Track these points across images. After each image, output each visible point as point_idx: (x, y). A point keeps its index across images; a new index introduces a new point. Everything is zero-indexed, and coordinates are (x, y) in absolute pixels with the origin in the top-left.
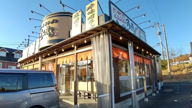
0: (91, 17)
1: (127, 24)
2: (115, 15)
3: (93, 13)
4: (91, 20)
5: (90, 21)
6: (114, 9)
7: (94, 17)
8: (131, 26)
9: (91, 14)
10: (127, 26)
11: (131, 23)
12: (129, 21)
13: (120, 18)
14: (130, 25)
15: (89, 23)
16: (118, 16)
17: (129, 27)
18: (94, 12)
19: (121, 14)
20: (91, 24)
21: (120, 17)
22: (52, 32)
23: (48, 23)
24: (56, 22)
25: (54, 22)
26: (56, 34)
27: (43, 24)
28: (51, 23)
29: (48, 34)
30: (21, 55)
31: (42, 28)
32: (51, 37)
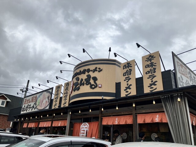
0: (151, 71)
1: (190, 79)
2: (179, 69)
3: (154, 67)
5: (149, 76)
6: (177, 62)
8: (193, 81)
9: (151, 68)
10: (190, 80)
11: (194, 77)
12: (191, 75)
13: (183, 73)
14: (192, 79)
16: (181, 71)
17: (192, 82)
19: (184, 67)
21: (183, 71)
22: (95, 82)
23: (89, 71)
24: (99, 71)
25: (97, 71)
26: (100, 86)
27: (80, 71)
28: (94, 72)
29: (89, 85)
30: (5, 101)
31: (78, 76)
32: (93, 88)
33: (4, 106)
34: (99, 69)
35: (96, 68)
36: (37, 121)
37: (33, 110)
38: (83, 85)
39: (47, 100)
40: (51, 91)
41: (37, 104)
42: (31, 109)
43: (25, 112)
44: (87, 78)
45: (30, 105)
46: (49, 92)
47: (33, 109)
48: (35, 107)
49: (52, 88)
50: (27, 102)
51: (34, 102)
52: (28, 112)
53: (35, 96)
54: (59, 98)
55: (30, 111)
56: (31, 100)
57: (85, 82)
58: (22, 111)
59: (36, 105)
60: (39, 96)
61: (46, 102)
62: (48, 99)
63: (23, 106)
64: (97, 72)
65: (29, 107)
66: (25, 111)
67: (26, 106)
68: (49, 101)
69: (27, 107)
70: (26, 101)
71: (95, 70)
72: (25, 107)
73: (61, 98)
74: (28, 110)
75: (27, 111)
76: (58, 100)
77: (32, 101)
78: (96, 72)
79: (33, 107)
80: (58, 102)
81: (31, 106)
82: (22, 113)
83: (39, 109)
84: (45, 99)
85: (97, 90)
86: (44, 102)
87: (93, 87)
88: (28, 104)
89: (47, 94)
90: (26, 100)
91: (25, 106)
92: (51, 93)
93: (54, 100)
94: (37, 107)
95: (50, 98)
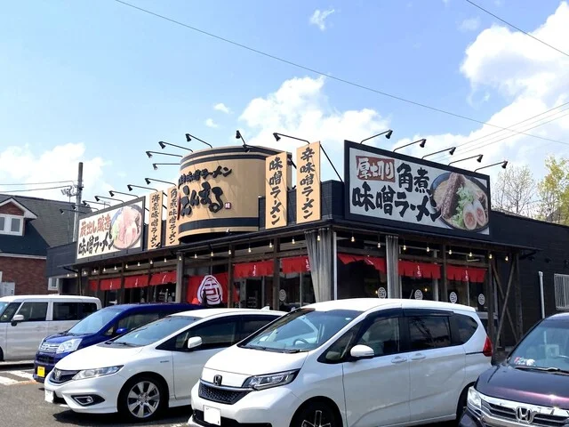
0: (307, 179)
1: (401, 180)
2: (360, 172)
3: (311, 172)
4: (306, 186)
5: (305, 189)
6: (358, 158)
7: (312, 182)
8: (415, 180)
9: (307, 173)
10: (400, 184)
13: (375, 174)
15: (303, 193)
16: (369, 171)
18: (313, 170)
19: (380, 160)
20: (307, 195)
21: (377, 171)
22: (218, 198)
23: (205, 173)
24: (225, 175)
25: (221, 173)
26: (227, 206)
27: (190, 173)
28: (215, 177)
29: (208, 205)
30: (21, 219)
31: (186, 184)
32: (216, 211)
33: (20, 233)
34: (226, 169)
35: (220, 168)
36: (119, 275)
37: (107, 251)
38: (198, 204)
39: (134, 225)
40: (140, 204)
41: (114, 235)
42: (100, 248)
43: (87, 255)
44: (202, 189)
45: (97, 238)
46: (138, 208)
47: (106, 248)
48: (109, 243)
49: (143, 199)
50: (87, 230)
51: (106, 231)
52: (94, 254)
53: (105, 214)
54: (159, 223)
55: (98, 252)
56: (96, 225)
57: (200, 199)
58: (80, 252)
59: (111, 237)
60: (116, 217)
61: (133, 231)
62: (137, 225)
63: (80, 241)
64: (222, 176)
65: (94, 242)
66: (88, 252)
67: (87, 240)
68: (140, 229)
69: (90, 243)
70: (84, 227)
71: (217, 173)
72: (86, 243)
73: (164, 223)
74: (94, 249)
75: (91, 252)
76: (159, 228)
77: (101, 229)
78: (219, 176)
79: (105, 242)
80: (158, 233)
81: (101, 240)
82: (79, 256)
83: (119, 247)
84: (130, 224)
85: (222, 214)
86: (129, 231)
87: (215, 208)
88: (90, 235)
89: (132, 213)
90: (83, 224)
91: (84, 241)
92: (143, 211)
93: (150, 228)
94: (115, 243)
95: (140, 224)
